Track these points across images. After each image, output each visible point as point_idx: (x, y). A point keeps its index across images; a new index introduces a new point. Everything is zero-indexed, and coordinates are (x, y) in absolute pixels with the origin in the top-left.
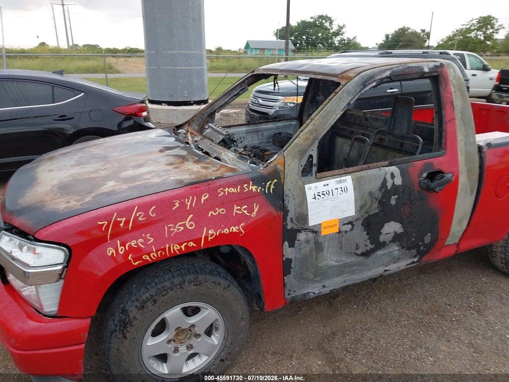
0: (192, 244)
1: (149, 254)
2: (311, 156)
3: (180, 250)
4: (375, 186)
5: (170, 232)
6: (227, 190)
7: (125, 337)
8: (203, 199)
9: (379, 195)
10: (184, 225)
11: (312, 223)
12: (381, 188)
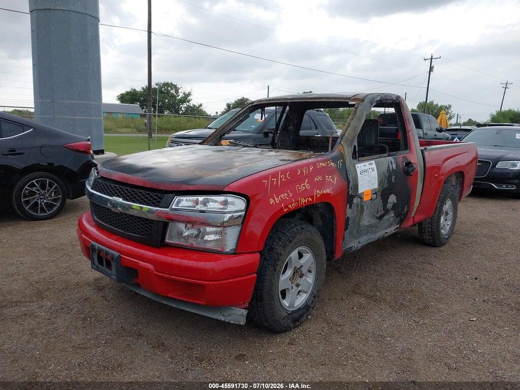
0: (310, 199)
1: (291, 204)
2: (355, 146)
3: (305, 203)
4: (385, 168)
5: (299, 190)
6: (320, 164)
7: (275, 270)
8: (311, 169)
9: (387, 175)
10: (304, 186)
11: (360, 191)
12: (388, 170)
